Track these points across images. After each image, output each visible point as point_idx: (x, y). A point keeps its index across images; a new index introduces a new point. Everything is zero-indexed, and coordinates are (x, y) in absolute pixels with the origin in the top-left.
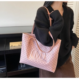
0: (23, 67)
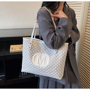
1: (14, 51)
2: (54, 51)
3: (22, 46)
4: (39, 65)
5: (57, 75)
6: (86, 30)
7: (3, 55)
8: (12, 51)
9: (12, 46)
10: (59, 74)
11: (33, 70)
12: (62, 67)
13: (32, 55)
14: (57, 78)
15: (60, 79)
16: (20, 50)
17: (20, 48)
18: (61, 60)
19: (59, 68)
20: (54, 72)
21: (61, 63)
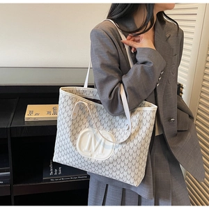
3: (55, 109)
5: (129, 177)
6: (206, 70)
7: (9, 127)
8: (29, 118)
9: (30, 107)
10: (133, 174)
12: (141, 161)
16: (49, 116)
17: (49, 113)
19: (134, 162)
20: (122, 170)
21: (138, 152)
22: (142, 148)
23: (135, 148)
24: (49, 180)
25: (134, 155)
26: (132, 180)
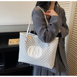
0: (21, 64)
1: (12, 44)
2: (46, 44)
3: (19, 40)
4: (33, 56)
5: (48, 65)
7: (3, 48)
8: (10, 44)
9: (10, 40)
10: (50, 64)
11: (28, 60)
12: (53, 58)
13: (27, 47)
14: (48, 67)
15: (51, 68)
16: (17, 43)
17: (17, 42)
18: (52, 52)
19: (50, 59)
20: (46, 62)
21: (52, 55)
22: (54, 53)
23: (51, 53)
24: (19, 67)
25: (51, 56)
26: (50, 66)
